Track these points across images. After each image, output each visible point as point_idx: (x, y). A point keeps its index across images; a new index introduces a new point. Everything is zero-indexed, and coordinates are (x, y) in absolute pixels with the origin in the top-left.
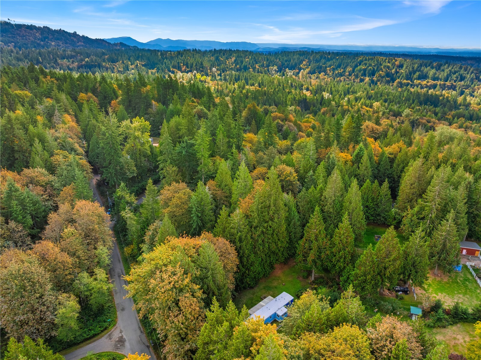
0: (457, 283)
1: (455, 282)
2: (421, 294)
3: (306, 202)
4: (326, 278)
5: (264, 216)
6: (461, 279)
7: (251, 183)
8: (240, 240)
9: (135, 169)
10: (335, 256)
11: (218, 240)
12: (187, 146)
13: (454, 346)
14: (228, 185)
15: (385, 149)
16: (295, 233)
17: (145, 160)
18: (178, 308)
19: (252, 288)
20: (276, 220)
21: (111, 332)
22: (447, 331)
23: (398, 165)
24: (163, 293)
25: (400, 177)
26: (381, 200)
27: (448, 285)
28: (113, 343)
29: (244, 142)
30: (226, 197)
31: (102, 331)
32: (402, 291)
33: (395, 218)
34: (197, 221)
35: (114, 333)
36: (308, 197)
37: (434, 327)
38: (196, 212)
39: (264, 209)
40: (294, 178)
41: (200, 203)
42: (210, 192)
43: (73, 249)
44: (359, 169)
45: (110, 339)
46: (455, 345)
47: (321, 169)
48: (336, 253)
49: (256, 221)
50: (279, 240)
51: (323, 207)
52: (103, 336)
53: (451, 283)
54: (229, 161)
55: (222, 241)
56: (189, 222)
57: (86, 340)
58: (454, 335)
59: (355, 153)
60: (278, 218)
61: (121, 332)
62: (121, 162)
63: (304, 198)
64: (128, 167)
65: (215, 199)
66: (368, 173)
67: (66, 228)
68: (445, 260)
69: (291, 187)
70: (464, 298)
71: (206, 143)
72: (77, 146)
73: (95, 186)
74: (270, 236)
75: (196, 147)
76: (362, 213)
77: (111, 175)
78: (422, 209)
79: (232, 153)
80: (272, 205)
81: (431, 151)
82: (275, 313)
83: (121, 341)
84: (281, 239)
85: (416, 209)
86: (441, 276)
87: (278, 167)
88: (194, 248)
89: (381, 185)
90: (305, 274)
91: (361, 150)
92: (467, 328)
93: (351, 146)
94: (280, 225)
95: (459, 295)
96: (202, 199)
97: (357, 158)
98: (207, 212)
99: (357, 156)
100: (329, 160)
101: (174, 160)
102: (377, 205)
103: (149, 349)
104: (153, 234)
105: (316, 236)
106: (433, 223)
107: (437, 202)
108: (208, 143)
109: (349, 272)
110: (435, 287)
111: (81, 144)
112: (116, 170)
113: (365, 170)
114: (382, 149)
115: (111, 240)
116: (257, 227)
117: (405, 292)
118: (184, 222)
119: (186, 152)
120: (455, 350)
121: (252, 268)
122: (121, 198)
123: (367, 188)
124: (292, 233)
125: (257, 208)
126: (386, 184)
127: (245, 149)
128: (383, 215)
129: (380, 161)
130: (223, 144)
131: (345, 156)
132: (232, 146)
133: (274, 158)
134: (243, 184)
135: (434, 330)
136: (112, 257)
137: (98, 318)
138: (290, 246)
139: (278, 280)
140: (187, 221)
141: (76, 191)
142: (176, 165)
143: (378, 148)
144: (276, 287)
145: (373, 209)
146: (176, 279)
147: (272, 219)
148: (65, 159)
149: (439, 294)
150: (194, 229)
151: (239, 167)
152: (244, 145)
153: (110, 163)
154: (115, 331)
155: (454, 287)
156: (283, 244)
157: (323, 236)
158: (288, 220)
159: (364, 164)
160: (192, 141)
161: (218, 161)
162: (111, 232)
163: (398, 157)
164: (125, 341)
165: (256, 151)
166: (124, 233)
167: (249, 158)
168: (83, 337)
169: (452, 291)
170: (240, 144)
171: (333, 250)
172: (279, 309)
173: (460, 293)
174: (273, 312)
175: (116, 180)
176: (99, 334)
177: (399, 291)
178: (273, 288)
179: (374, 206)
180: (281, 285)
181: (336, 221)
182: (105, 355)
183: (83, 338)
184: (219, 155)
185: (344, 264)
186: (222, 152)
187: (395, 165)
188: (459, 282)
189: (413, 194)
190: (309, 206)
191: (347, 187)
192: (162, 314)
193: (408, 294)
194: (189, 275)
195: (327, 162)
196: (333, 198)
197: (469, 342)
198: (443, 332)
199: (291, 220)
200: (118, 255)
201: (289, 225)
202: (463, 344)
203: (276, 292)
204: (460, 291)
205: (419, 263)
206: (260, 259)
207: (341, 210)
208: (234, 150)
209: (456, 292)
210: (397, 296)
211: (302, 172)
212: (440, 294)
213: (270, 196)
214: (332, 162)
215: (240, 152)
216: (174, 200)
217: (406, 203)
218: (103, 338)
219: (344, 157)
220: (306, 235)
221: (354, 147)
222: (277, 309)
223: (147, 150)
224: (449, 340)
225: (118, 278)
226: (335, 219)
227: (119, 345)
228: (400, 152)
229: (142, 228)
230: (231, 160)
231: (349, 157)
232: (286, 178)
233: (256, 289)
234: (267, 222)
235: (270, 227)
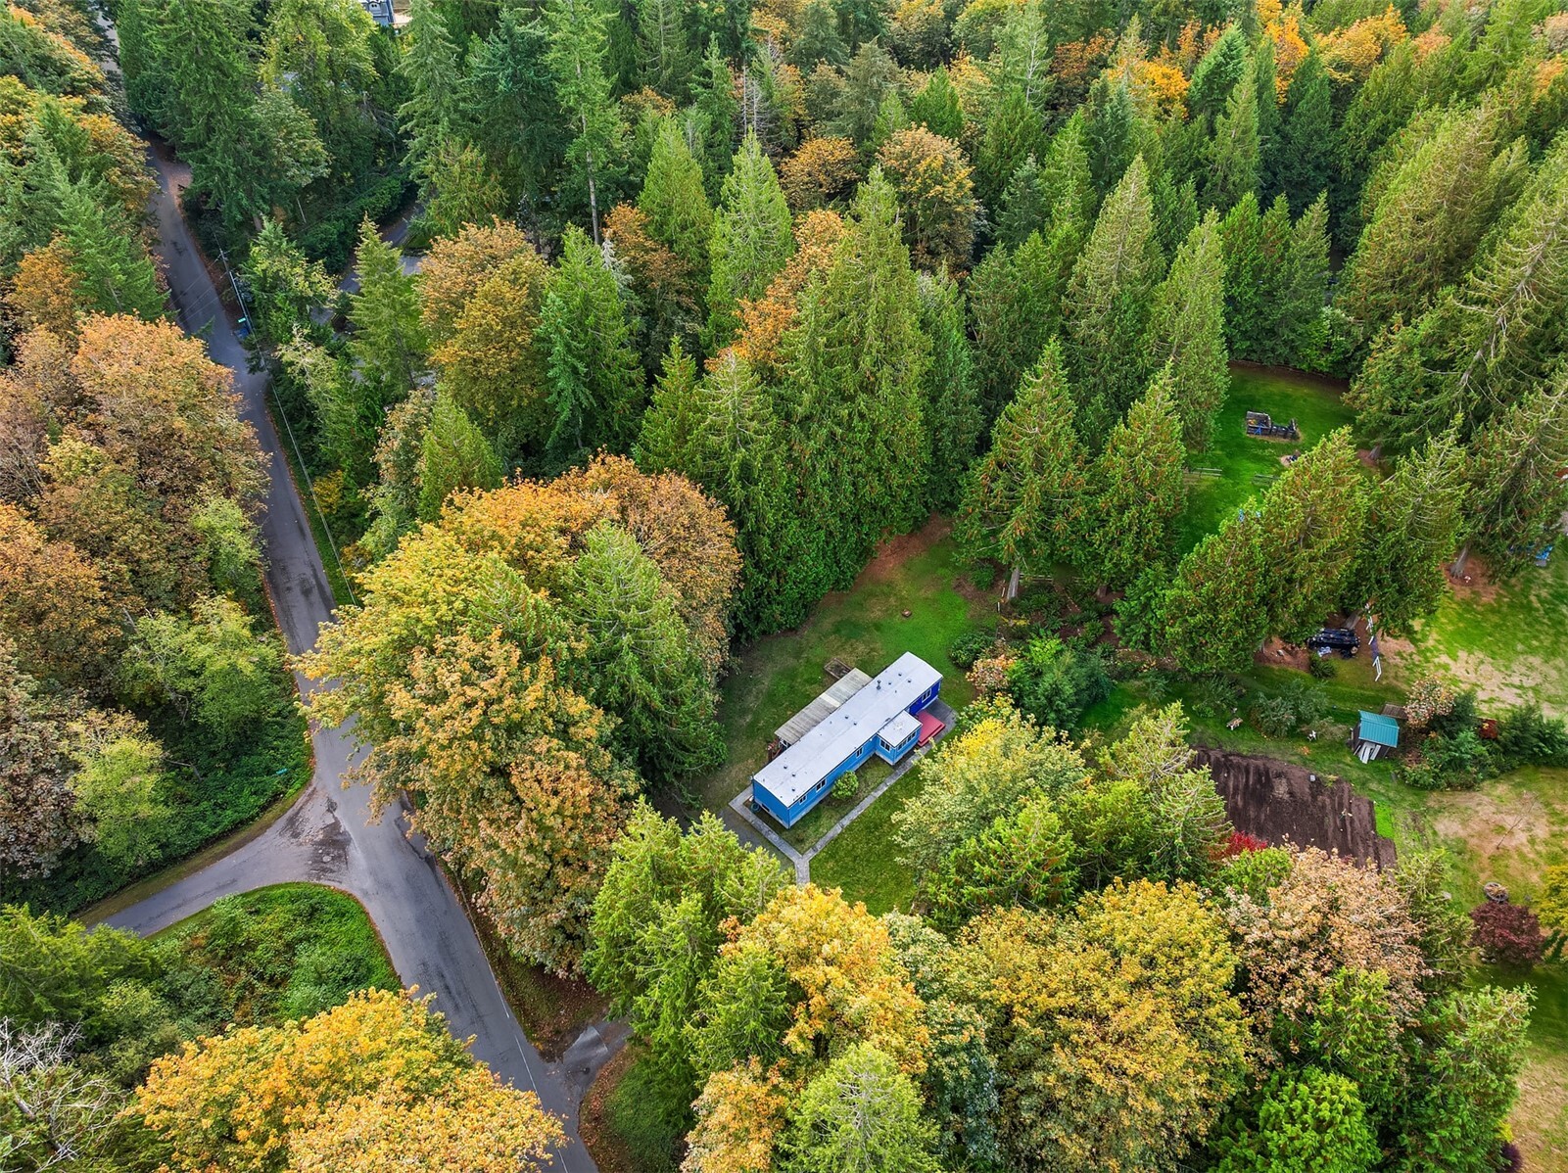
0: (1528, 608)
1: (1522, 606)
2: (1399, 654)
3: (1004, 301)
4: (1058, 587)
5: (839, 377)
6: (1544, 593)
7: (785, 229)
8: (746, 475)
9: (318, 145)
10: (1103, 523)
11: (655, 488)
12: (514, 50)
13: (1493, 859)
14: (694, 224)
15: (1320, 41)
16: (956, 430)
17: (359, 103)
18: (509, 796)
19: (793, 630)
20: (885, 389)
21: (296, 808)
22: (1477, 800)
23: (1364, 118)
24: (442, 748)
25: (1363, 167)
26: (1291, 275)
27: (1496, 619)
28: (308, 849)
29: (756, 13)
30: (690, 274)
31: (264, 808)
32: (1332, 646)
33: (1329, 343)
34: (574, 392)
35: (306, 813)
36: (1014, 278)
37: (1433, 788)
38: (569, 359)
39: (837, 349)
40: (960, 186)
41: (582, 315)
42: (623, 262)
43: (100, 525)
44: (1212, 139)
45: (296, 835)
46: (1497, 853)
47: (1069, 143)
48: (1108, 514)
49: (806, 397)
50: (894, 459)
51: (1067, 319)
52: (269, 826)
53: (1505, 609)
54: (692, 111)
55: (675, 486)
56: (541, 396)
57: (211, 841)
58: (1498, 817)
59: (1203, 69)
60: (895, 382)
61: (332, 807)
62: (253, 124)
63: (999, 284)
64: (286, 140)
65: (640, 287)
66: (1245, 154)
67: (56, 442)
68: (1506, 536)
69: (944, 226)
70: (1545, 668)
71: (594, 39)
72: (62, 47)
73: (180, 214)
74: (859, 452)
75: (552, 56)
76: (1217, 345)
77: (224, 178)
78: (1451, 324)
79: (708, 73)
80: (871, 331)
81: (1512, 58)
82: (876, 737)
83: (334, 842)
84: (902, 455)
85: (1426, 324)
86: (1472, 583)
87: (895, 136)
88: (563, 532)
89: (1295, 214)
90: (987, 576)
91: (1230, 54)
92: (1546, 786)
93: (1189, 32)
94: (899, 411)
95: (1531, 659)
96: (587, 300)
97: (1211, 89)
98: (611, 351)
99: (1209, 79)
100: (1101, 105)
101: (463, 114)
102: (1269, 293)
103: (433, 870)
104: (405, 444)
105: (1040, 453)
106: (1483, 384)
107: (1521, 310)
108: (601, 37)
109: (1150, 589)
110: (1450, 628)
111: (84, 32)
112: (239, 160)
113: (1237, 141)
114: (1307, 42)
115: (251, 466)
116: (808, 418)
117: (1344, 648)
118: (521, 399)
119: (514, 78)
120: (1495, 874)
121: (790, 570)
122: (273, 283)
123: (1241, 226)
124: (944, 432)
125: (810, 346)
126: (1317, 212)
127: (761, 51)
128: (1286, 332)
129: (1295, 95)
130: (669, 32)
131: (1164, 75)
132: (705, 43)
133: (877, 94)
134: (752, 231)
135: (1433, 800)
136: (267, 529)
137: (245, 759)
138: (935, 478)
139: (887, 596)
140: (535, 394)
141: (79, 271)
142: (476, 138)
143: (1292, 37)
144: (878, 627)
145: (1254, 310)
146: (493, 692)
147: (868, 387)
148: (16, 113)
149: (1460, 653)
150: (567, 424)
151: (735, 158)
152: (756, 31)
153: (210, 130)
154: (309, 807)
155: (1516, 625)
156: (909, 475)
157: (1066, 451)
158: (933, 388)
159: (1235, 118)
160: (536, 30)
161: (650, 114)
162: (247, 432)
163: (1369, 84)
164: (348, 841)
165: (805, 59)
166: (306, 422)
167: (776, 95)
168: (197, 832)
169: (1506, 644)
170: (740, 29)
171: (1101, 502)
172: (889, 721)
173: (1532, 651)
174: (867, 735)
175: (244, 202)
176: (252, 818)
177: (1320, 644)
178: (867, 629)
179: (1257, 300)
180: (898, 618)
181: (1113, 378)
182: (282, 896)
183: (199, 837)
184: (652, 81)
185: (1137, 552)
186: (668, 65)
187: (1350, 117)
188: (1537, 605)
189: (1421, 258)
190: (1013, 316)
191: (1169, 237)
192: (452, 815)
193: (1351, 655)
194: (545, 662)
195: (1095, 114)
196: (1115, 287)
197: (1546, 843)
198: (1463, 806)
199: (945, 381)
200: (293, 509)
201: (934, 400)
202: (1526, 850)
203: (878, 645)
204: (1535, 643)
205: (1421, 560)
206: (822, 533)
207: (1142, 331)
208: (714, 61)
209: (1520, 647)
210: (1313, 667)
211: (989, 153)
212: (1462, 655)
213: (863, 295)
214: (1114, 115)
215: (738, 67)
216: (474, 309)
217: (1381, 289)
218: (269, 832)
219: (1159, 81)
220: (998, 447)
221: (1200, 35)
222: (882, 721)
223: (359, 59)
224: (1480, 835)
225: (301, 598)
226: (1112, 370)
227: (326, 859)
228: (1380, 58)
229: (363, 417)
230: (706, 106)
231: (1179, 85)
232: (926, 188)
233: (808, 633)
234: (852, 398)
235: (862, 416)
